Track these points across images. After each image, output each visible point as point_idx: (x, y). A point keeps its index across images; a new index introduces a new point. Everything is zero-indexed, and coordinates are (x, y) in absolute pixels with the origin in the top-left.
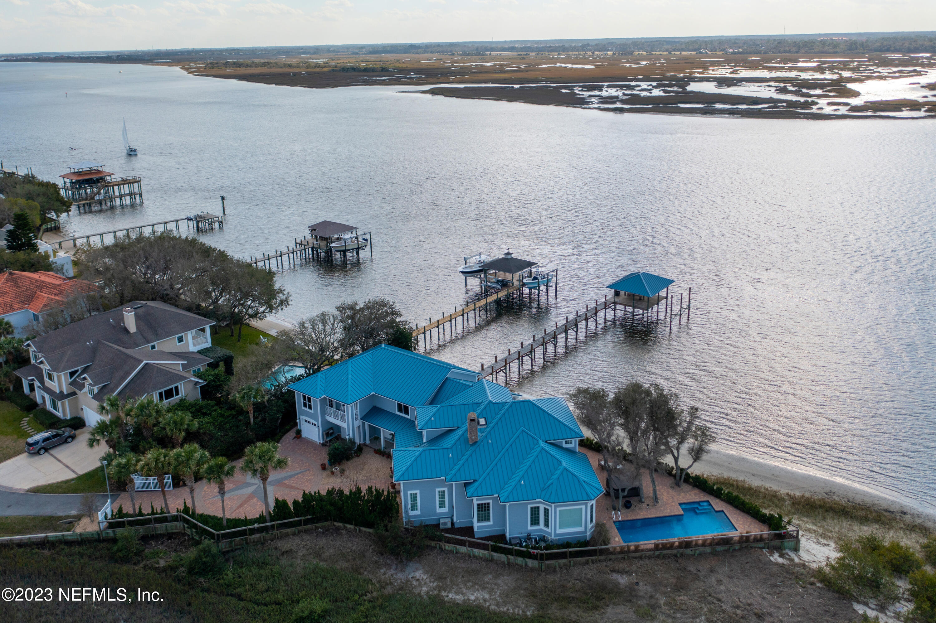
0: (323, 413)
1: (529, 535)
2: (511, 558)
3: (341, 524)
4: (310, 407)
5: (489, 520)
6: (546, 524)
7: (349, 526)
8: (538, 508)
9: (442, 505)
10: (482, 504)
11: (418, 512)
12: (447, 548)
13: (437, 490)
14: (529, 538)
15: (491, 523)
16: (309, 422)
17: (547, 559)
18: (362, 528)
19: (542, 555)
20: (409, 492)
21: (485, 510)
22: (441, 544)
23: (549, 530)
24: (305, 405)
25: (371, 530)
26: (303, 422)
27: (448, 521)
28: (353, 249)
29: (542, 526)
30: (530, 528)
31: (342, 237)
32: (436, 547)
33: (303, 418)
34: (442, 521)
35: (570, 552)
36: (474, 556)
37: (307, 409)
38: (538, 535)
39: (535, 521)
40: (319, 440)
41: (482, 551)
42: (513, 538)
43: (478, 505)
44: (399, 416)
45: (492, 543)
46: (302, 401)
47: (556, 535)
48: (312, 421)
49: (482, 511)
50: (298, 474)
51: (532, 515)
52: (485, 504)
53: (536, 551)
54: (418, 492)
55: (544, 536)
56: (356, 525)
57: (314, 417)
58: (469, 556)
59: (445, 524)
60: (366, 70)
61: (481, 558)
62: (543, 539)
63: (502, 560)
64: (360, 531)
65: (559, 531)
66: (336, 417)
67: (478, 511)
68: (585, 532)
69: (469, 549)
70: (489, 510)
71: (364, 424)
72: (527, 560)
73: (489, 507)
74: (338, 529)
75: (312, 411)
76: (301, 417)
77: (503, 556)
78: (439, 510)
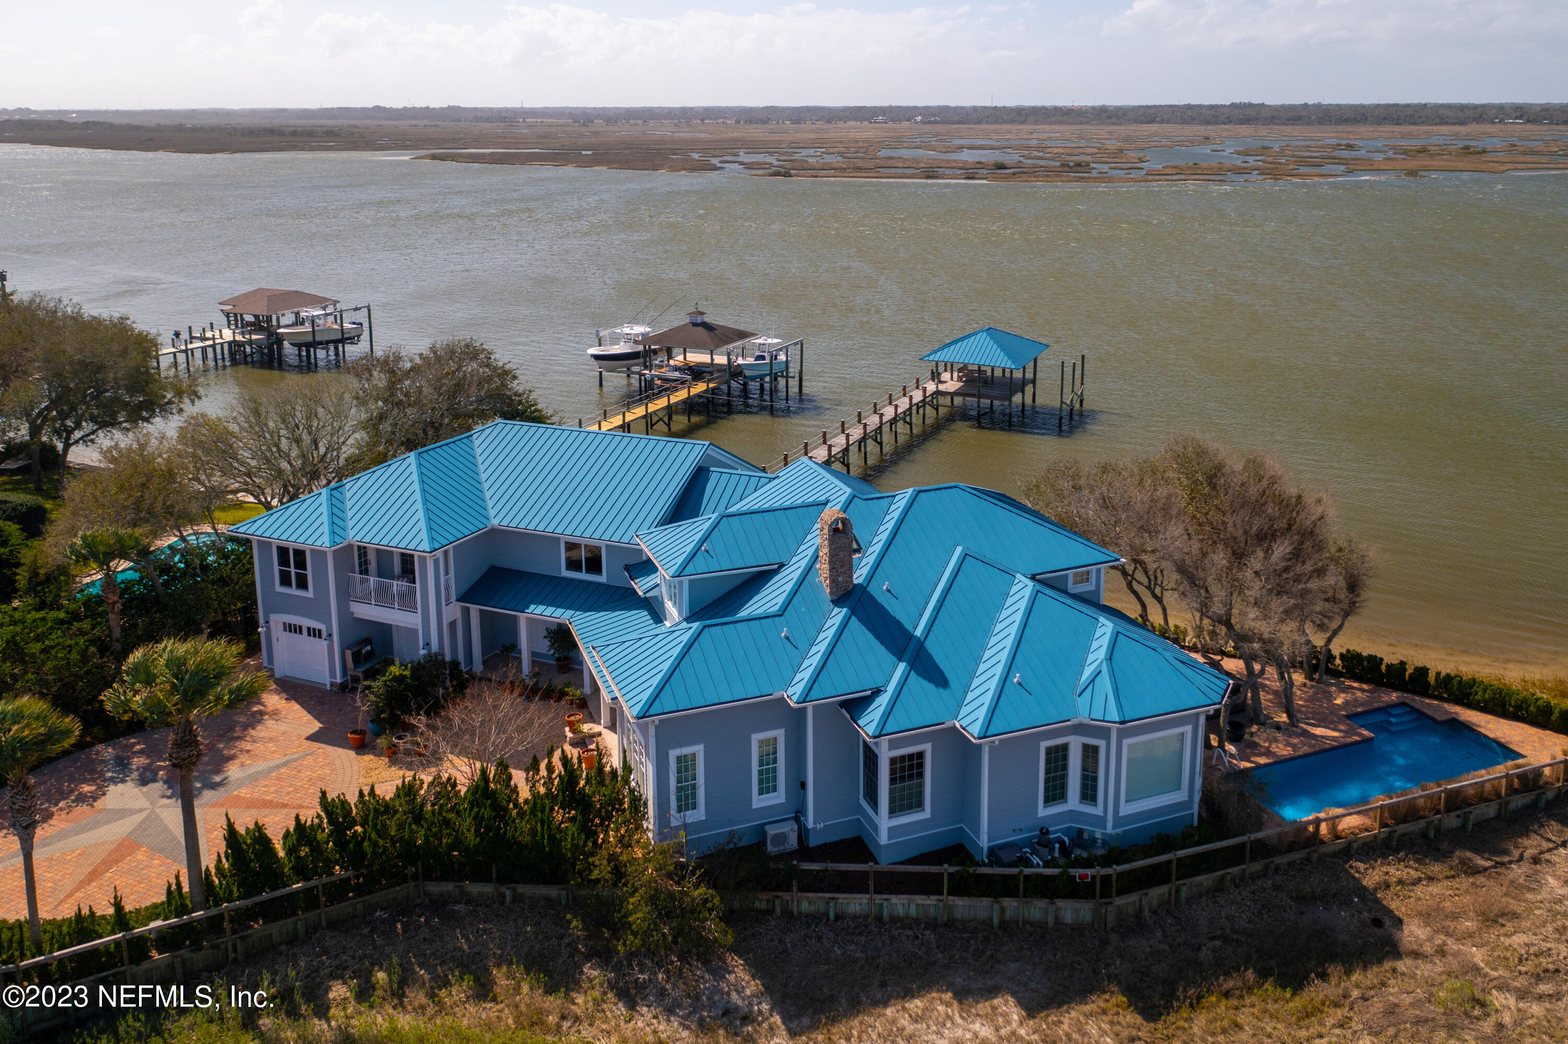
0: (345, 594)
1: (1044, 832)
2: (1010, 903)
3: (449, 887)
4: (302, 583)
5: (920, 805)
6: (1089, 793)
7: (475, 889)
8: (1065, 748)
9: (767, 785)
10: (903, 758)
11: (697, 815)
12: (805, 907)
13: (756, 738)
14: (1043, 839)
15: (926, 814)
16: (297, 629)
17: (1120, 892)
18: (523, 889)
19: (1106, 879)
20: (674, 754)
21: (911, 777)
22: (786, 896)
23: (1098, 811)
24: (285, 580)
25: (552, 891)
26: (277, 631)
27: (790, 829)
28: (328, 342)
29: (1073, 800)
30: (1043, 812)
31: (303, 314)
32: (770, 912)
33: (278, 620)
34: (772, 831)
35: (1179, 860)
36: (895, 920)
37: (293, 591)
38: (1066, 832)
39: (1055, 792)
40: (332, 674)
41: (921, 899)
42: (1002, 847)
43: (893, 761)
44: (572, 580)
45: (952, 869)
46: (276, 568)
47: (1118, 821)
48: (306, 622)
49: (902, 779)
50: (277, 767)
51: (1048, 771)
52: (911, 757)
53: (1089, 872)
54: (699, 749)
55: (1080, 832)
56: (503, 880)
57: (318, 609)
58: (879, 918)
59: (781, 838)
60: (294, 133)
61: (917, 921)
62: (1079, 838)
63: (982, 914)
64: (517, 899)
65: (1126, 809)
66: (384, 598)
67: (893, 781)
68: (1188, 804)
69: (878, 898)
70: (921, 775)
71: (466, 613)
72: (1060, 903)
73: (921, 765)
74: (438, 905)
75: (310, 594)
76: (273, 617)
77: (986, 901)
78: (759, 802)
